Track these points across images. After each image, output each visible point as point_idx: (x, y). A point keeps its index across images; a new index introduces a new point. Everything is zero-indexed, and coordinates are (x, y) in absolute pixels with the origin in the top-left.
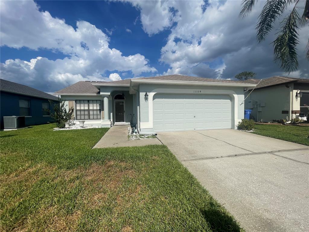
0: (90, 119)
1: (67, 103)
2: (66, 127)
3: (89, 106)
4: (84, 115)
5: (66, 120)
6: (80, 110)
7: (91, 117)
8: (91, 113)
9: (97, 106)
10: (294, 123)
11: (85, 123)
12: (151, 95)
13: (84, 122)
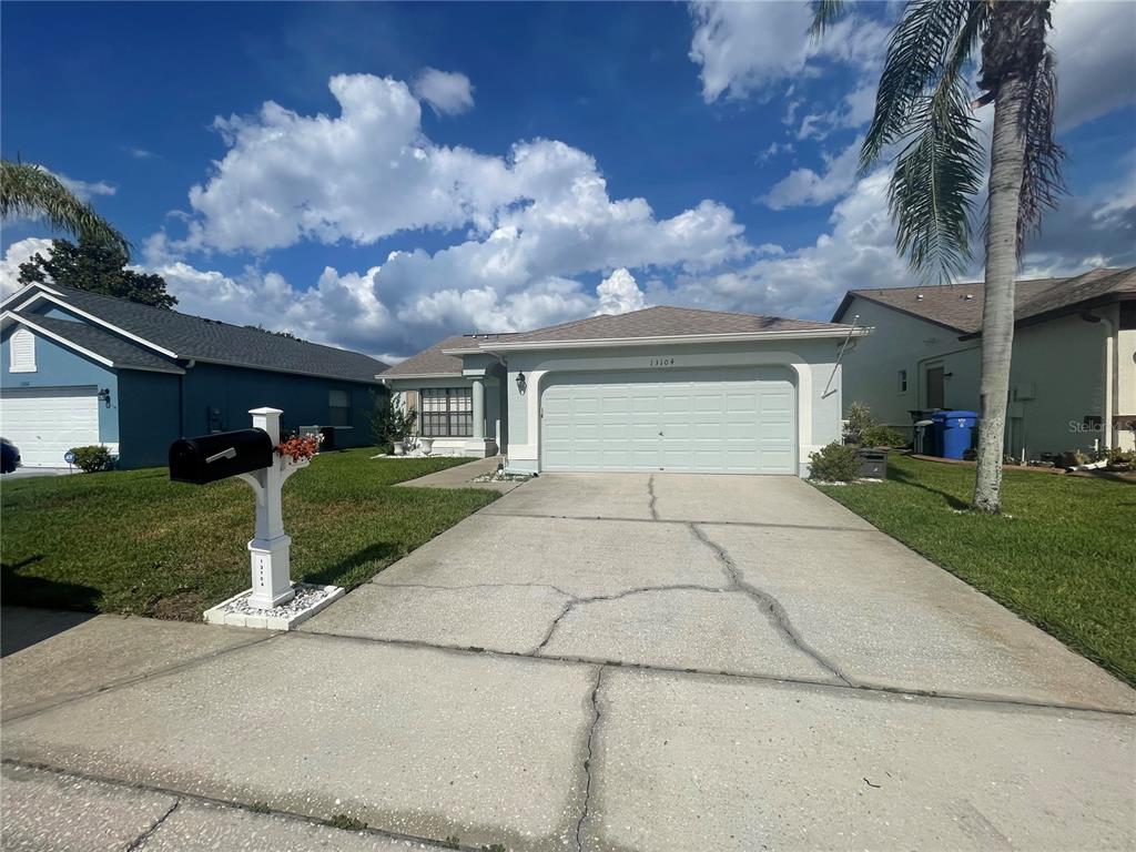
0: (450, 436)
1: (404, 396)
2: (396, 452)
3: (448, 404)
4: (439, 425)
5: (400, 437)
6: (431, 414)
7: (454, 430)
8: (454, 419)
9: (466, 403)
11: (434, 445)
12: (533, 378)
13: (431, 442)
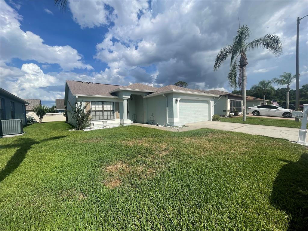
6: (97, 111)
7: (106, 117)
9: (110, 107)
10: (230, 116)
